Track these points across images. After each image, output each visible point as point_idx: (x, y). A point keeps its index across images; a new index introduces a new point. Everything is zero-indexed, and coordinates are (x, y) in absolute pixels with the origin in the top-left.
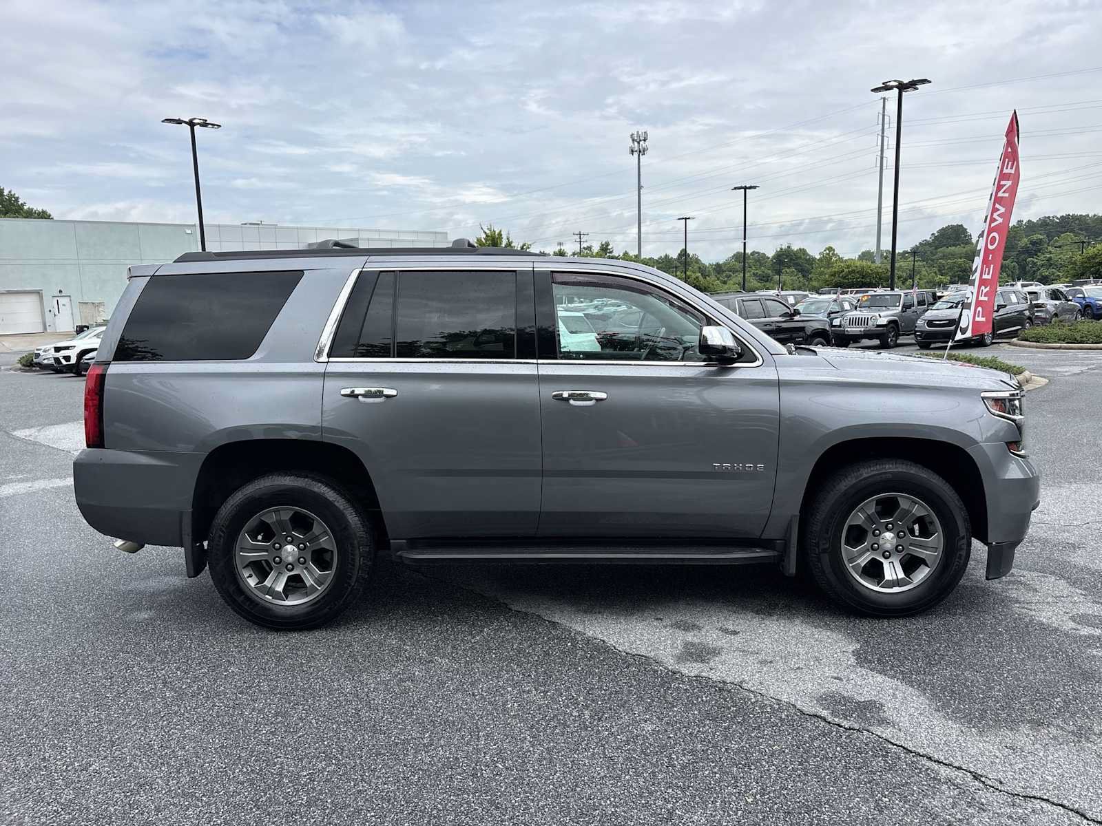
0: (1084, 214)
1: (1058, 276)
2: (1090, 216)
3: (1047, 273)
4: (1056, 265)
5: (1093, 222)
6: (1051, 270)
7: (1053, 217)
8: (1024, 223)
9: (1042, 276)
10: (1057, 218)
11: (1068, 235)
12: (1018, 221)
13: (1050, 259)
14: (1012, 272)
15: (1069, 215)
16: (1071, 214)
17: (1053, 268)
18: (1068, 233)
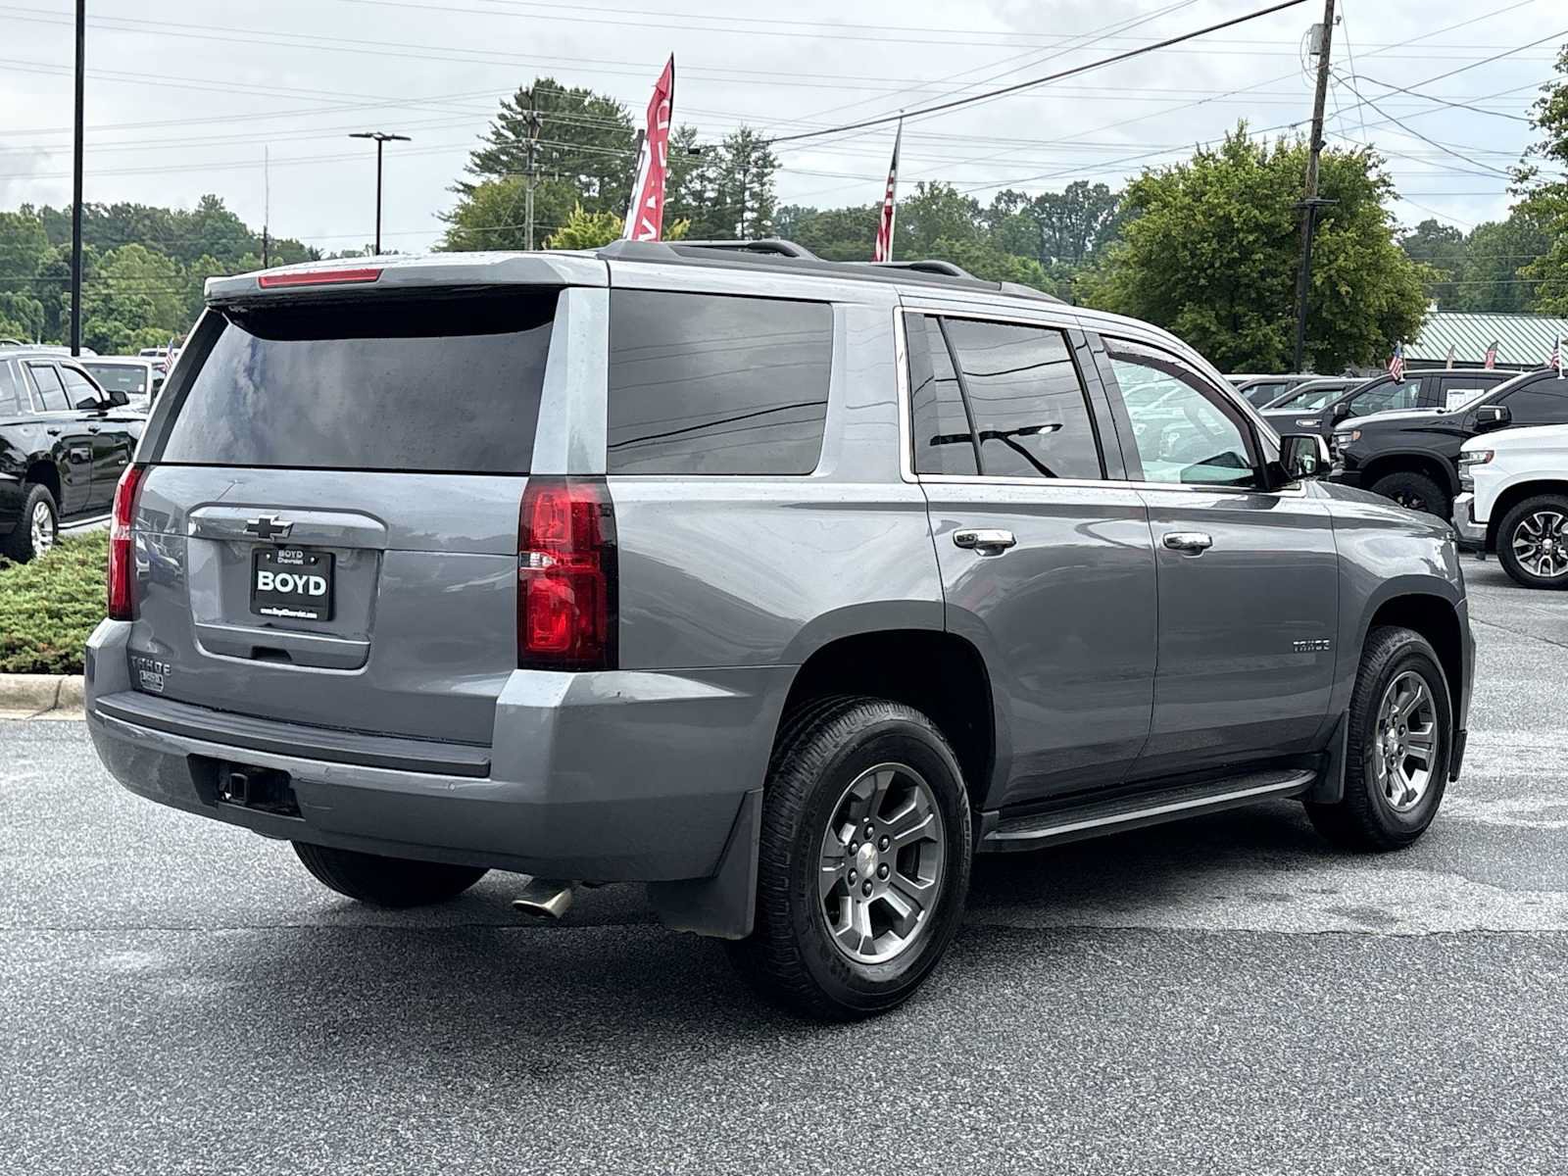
0: (160, 208)
1: (128, 337)
2: (172, 212)
3: (104, 330)
4: (120, 313)
5: (180, 226)
6: (112, 324)
7: (97, 206)
8: (36, 212)
9: (95, 335)
10: (106, 209)
11: (136, 250)
12: (24, 206)
13: (107, 299)
14: (33, 322)
15: (129, 205)
16: (133, 205)
17: (116, 319)
18: (135, 245)
